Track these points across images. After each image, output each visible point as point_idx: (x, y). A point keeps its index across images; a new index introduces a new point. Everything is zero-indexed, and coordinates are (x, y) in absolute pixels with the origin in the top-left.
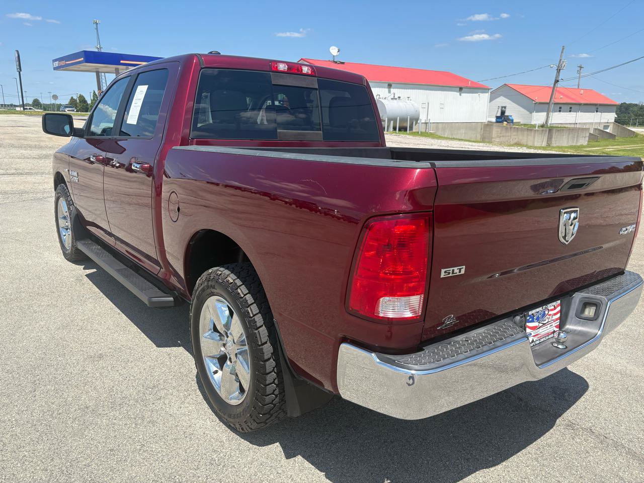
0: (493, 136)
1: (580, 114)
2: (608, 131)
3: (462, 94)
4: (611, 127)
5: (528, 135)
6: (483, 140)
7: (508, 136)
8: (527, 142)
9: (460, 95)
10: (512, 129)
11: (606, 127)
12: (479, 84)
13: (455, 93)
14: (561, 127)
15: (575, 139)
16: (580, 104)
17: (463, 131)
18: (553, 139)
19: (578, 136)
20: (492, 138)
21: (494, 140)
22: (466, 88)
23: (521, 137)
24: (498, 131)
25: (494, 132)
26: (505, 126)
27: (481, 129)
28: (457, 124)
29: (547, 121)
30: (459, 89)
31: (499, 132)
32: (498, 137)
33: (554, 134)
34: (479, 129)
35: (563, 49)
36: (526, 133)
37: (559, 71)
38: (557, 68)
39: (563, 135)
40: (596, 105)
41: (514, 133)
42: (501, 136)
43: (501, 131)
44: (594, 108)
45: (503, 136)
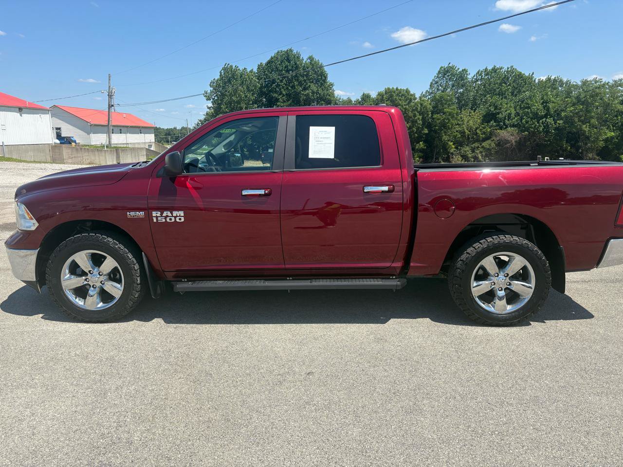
0: (65, 158)
1: (129, 135)
2: (152, 149)
3: (23, 115)
4: (153, 145)
5: (99, 155)
6: (54, 161)
7: (80, 157)
8: (100, 162)
9: (21, 115)
10: (83, 150)
11: (150, 146)
12: (34, 104)
13: (15, 113)
14: (123, 147)
15: (137, 157)
16: (127, 127)
17: (31, 153)
18: (121, 158)
19: (138, 155)
20: (64, 159)
21: (66, 160)
22: (26, 108)
23: (93, 158)
24: (68, 152)
25: (64, 154)
26: (73, 147)
27: (50, 151)
28: (24, 146)
29: (110, 142)
30: (18, 109)
31: (70, 153)
32: (69, 158)
33: (120, 154)
34: (47, 151)
35: (109, 77)
36: (96, 153)
37: (110, 96)
38: (108, 94)
39: (128, 155)
40: (139, 127)
41: (86, 154)
42: (72, 158)
43: (72, 152)
44: (138, 130)
45: (75, 157)
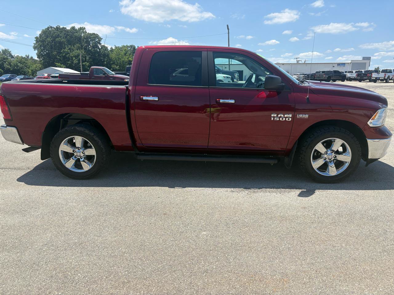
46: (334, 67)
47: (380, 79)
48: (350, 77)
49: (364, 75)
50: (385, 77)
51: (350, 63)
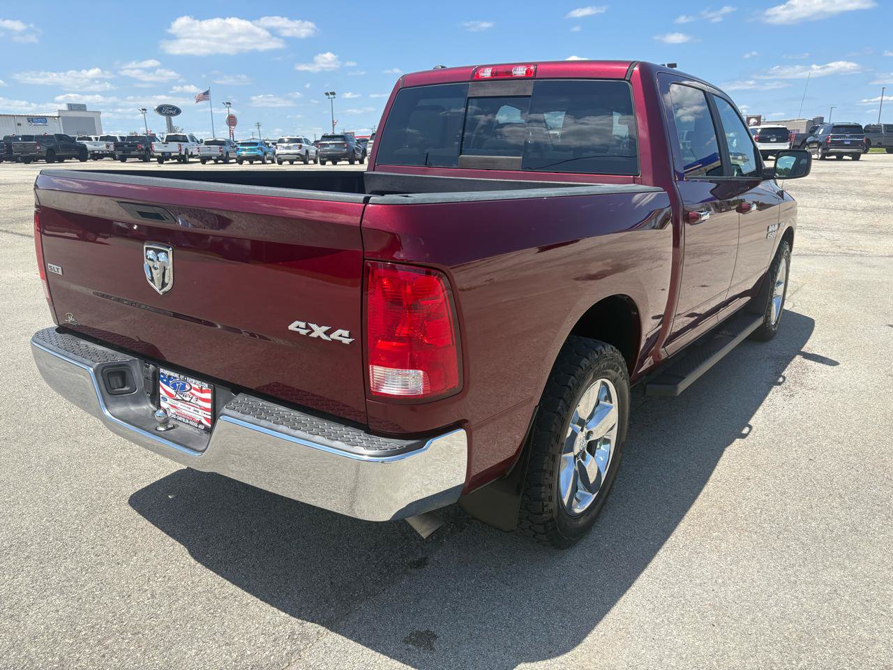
46: (19, 124)
47: (173, 154)
48: (93, 151)
49: (129, 146)
50: (180, 150)
51: (58, 117)
